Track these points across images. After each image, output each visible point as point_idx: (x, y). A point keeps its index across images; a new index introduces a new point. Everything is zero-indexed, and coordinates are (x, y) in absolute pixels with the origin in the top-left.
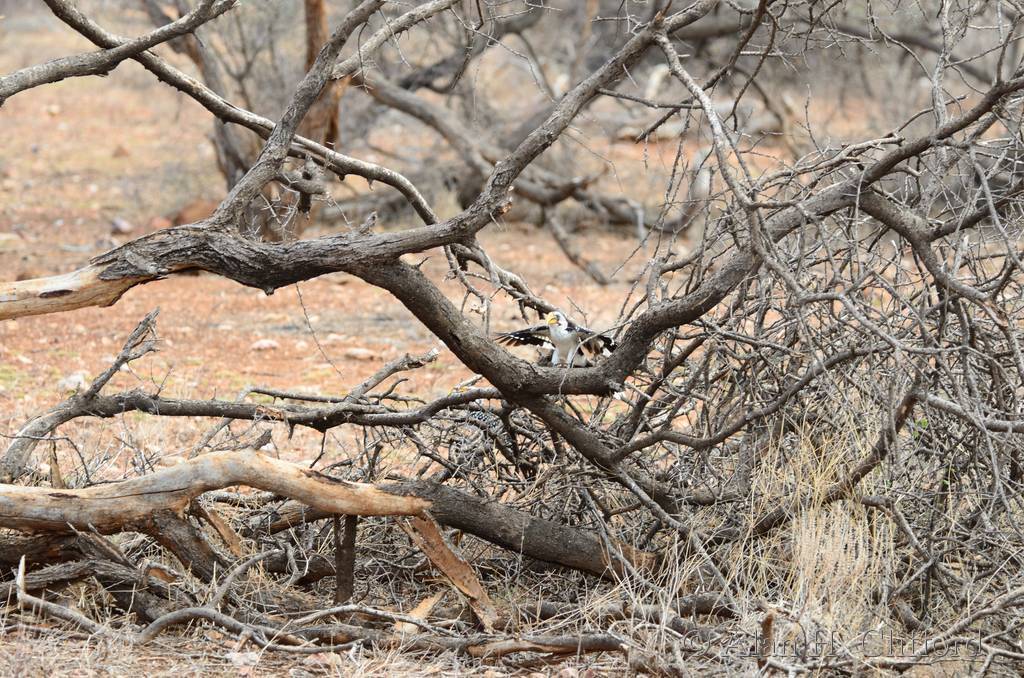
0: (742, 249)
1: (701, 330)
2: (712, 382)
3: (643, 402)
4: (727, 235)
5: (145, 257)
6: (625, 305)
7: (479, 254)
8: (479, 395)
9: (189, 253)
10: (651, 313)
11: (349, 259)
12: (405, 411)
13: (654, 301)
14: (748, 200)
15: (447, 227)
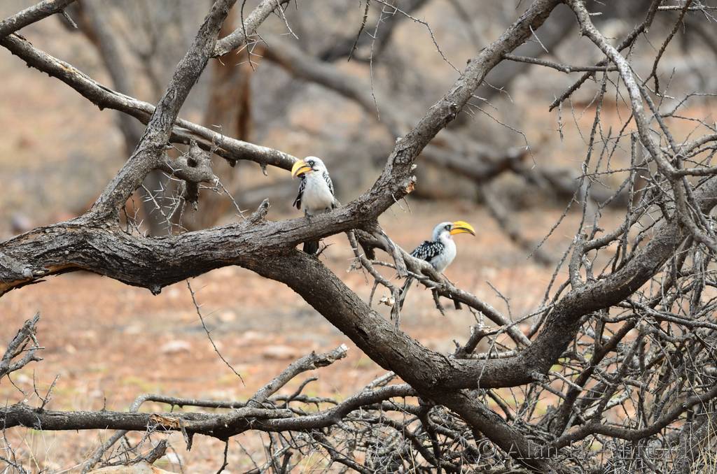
0: (669, 221)
1: (630, 312)
2: (649, 367)
3: (573, 393)
4: (654, 208)
5: (18, 259)
6: (549, 288)
7: (383, 240)
8: (393, 393)
9: (67, 252)
10: (573, 295)
11: (241, 251)
12: (315, 414)
13: (578, 283)
14: (671, 169)
15: (346, 212)
